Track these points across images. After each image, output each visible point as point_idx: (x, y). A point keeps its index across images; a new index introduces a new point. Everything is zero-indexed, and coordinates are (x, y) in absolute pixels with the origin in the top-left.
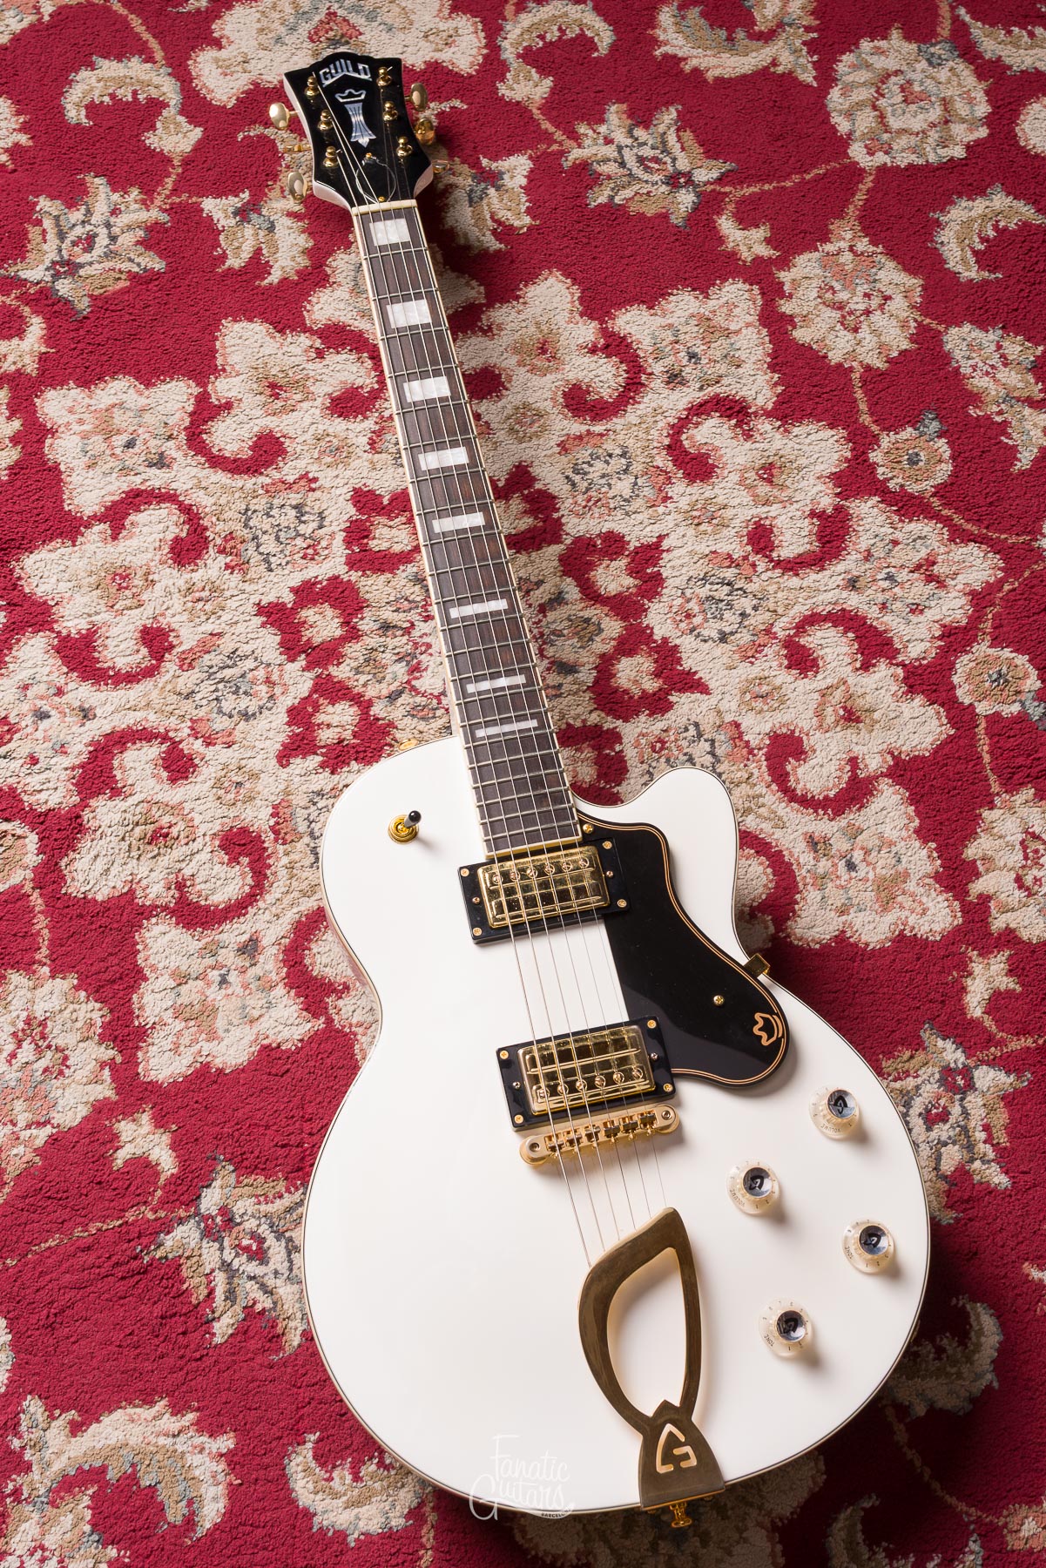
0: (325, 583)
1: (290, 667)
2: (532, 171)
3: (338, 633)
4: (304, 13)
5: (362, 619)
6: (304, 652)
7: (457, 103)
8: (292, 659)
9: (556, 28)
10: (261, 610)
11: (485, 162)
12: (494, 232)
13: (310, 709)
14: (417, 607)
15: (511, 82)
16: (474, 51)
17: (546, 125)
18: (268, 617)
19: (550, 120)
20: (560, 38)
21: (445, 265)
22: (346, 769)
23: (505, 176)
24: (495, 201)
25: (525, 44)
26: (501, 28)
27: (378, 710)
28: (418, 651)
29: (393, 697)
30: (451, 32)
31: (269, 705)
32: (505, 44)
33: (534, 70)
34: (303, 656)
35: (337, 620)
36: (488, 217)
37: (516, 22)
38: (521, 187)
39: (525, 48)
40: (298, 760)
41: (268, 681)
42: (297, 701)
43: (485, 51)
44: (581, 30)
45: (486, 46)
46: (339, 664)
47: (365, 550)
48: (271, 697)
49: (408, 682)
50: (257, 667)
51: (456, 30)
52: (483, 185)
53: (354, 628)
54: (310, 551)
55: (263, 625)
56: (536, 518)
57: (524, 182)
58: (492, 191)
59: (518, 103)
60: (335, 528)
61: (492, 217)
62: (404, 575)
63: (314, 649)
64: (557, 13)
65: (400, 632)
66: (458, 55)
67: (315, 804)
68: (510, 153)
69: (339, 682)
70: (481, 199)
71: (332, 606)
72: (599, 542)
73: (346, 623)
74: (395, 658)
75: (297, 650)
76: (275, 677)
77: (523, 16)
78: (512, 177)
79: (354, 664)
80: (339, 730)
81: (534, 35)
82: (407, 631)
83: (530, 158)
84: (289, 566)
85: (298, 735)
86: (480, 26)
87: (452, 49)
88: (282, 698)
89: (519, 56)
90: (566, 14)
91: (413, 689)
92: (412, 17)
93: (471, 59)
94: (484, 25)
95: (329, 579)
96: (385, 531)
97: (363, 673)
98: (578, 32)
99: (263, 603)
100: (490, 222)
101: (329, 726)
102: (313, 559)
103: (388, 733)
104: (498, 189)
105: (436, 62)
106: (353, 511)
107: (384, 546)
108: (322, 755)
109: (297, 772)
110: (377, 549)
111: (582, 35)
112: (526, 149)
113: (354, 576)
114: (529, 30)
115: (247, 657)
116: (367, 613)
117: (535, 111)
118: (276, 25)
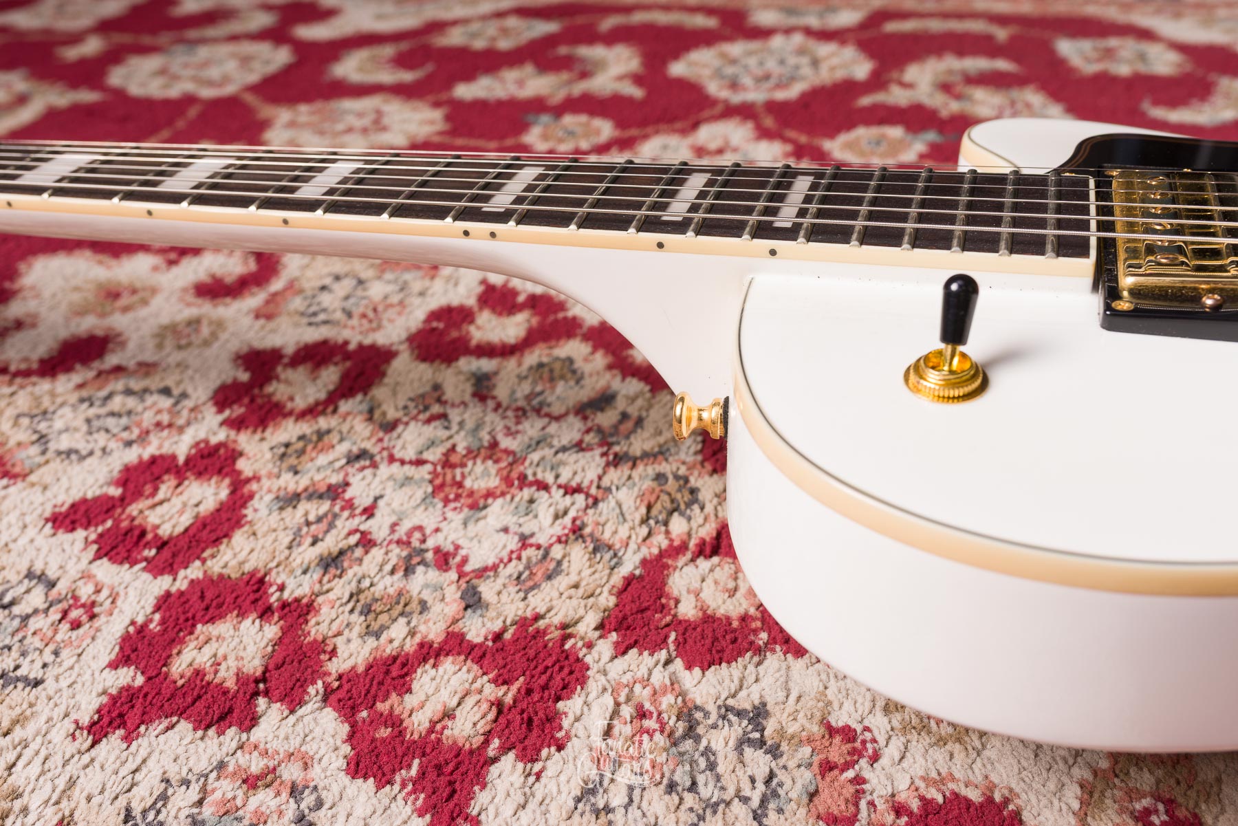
0: (157, 617)
1: (257, 734)
3: (272, 631)
5: (282, 588)
6: (256, 694)
8: (250, 721)
10: (98, 729)
13: (384, 733)
14: (335, 516)
18: (123, 725)
22: (566, 723)
27: (477, 629)
28: (415, 543)
29: (472, 601)
31: (308, 800)
34: (262, 702)
35: (247, 622)
40: (481, 799)
41: (252, 783)
42: (346, 749)
46: (333, 653)
47: (162, 544)
48: (295, 791)
49: (461, 575)
50: (204, 791)
53: (284, 605)
54: (74, 614)
55: (128, 739)
56: (336, 364)
60: (73, 570)
62: (263, 512)
63: (264, 678)
65: (359, 552)
67: (608, 809)
69: (369, 667)
71: (212, 620)
72: (435, 324)
73: (265, 613)
74: (400, 574)
75: (239, 704)
76: (256, 765)
79: (357, 630)
80: (470, 701)
82: (367, 542)
84: (65, 654)
85: (422, 774)
88: (316, 773)
91: (482, 572)
95: (157, 608)
96: (159, 510)
97: (383, 628)
99: (85, 721)
101: (449, 715)
102: (93, 617)
103: (540, 633)
106: (80, 534)
107: (186, 520)
108: (504, 749)
109: (508, 810)
110: (179, 529)
113: (194, 571)
115: (164, 797)
116: (277, 577)
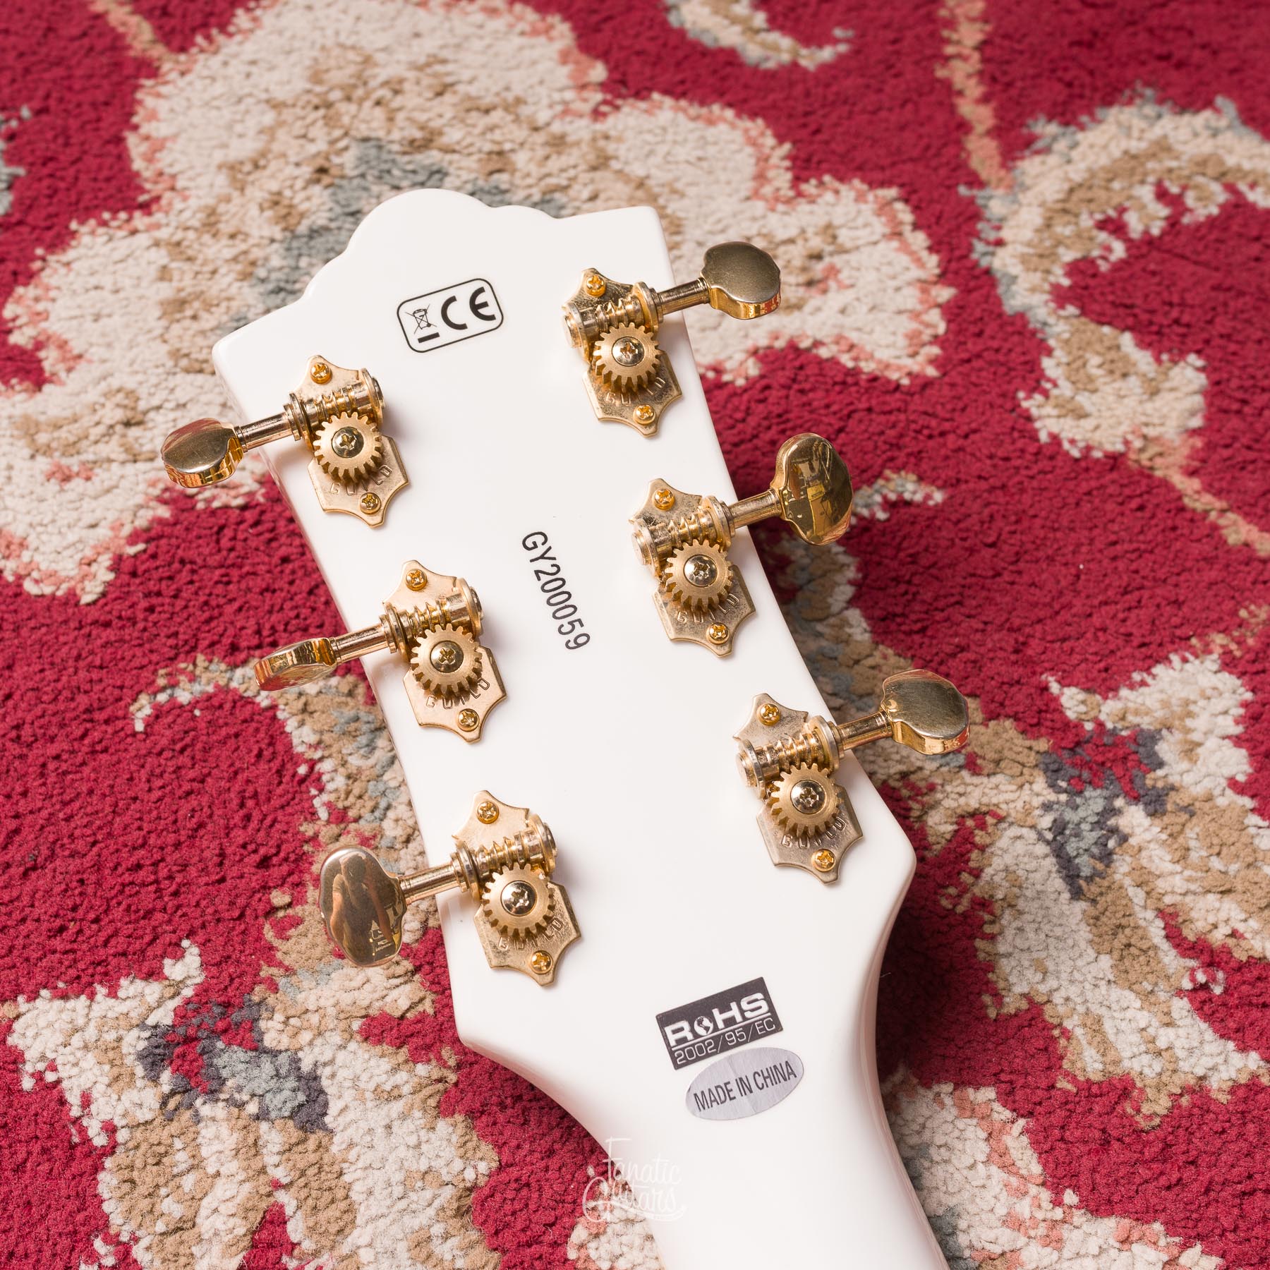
2: (1253, 716)
4: (314, 233)
7: (909, 487)
9: (1146, 193)
11: (1072, 701)
12: (1200, 998)
15: (1065, 389)
16: (911, 298)
17: (1238, 530)
19: (1247, 510)
20: (1173, 223)
21: (1056, 1182)
23: (1166, 749)
24: (1159, 859)
25: (1068, 256)
26: (972, 215)
30: (816, 243)
32: (1003, 262)
33: (1127, 340)
36: (1156, 932)
37: (1015, 188)
38: (1233, 784)
39: (1074, 269)
43: (945, 294)
44: (1230, 188)
45: (944, 277)
51: (829, 231)
52: (1094, 800)
57: (1238, 763)
58: (1134, 818)
59: (1115, 461)
61: (1174, 935)
64: (1135, 146)
66: (860, 315)
68: (1152, 656)
70: (1106, 857)
77: (1030, 166)
78: (1190, 750)
81: (1086, 222)
83: (1229, 663)
86: (905, 215)
87: (835, 299)
89: (1061, 297)
90: (1163, 147)
92: (674, 207)
93: (908, 325)
94: (916, 209)
98: (1222, 196)
100: (1170, 959)
104: (1155, 803)
105: (793, 347)
111: (1237, 207)
112: (1203, 630)
114: (1063, 209)
117: (1188, 486)
118: (226, 280)
